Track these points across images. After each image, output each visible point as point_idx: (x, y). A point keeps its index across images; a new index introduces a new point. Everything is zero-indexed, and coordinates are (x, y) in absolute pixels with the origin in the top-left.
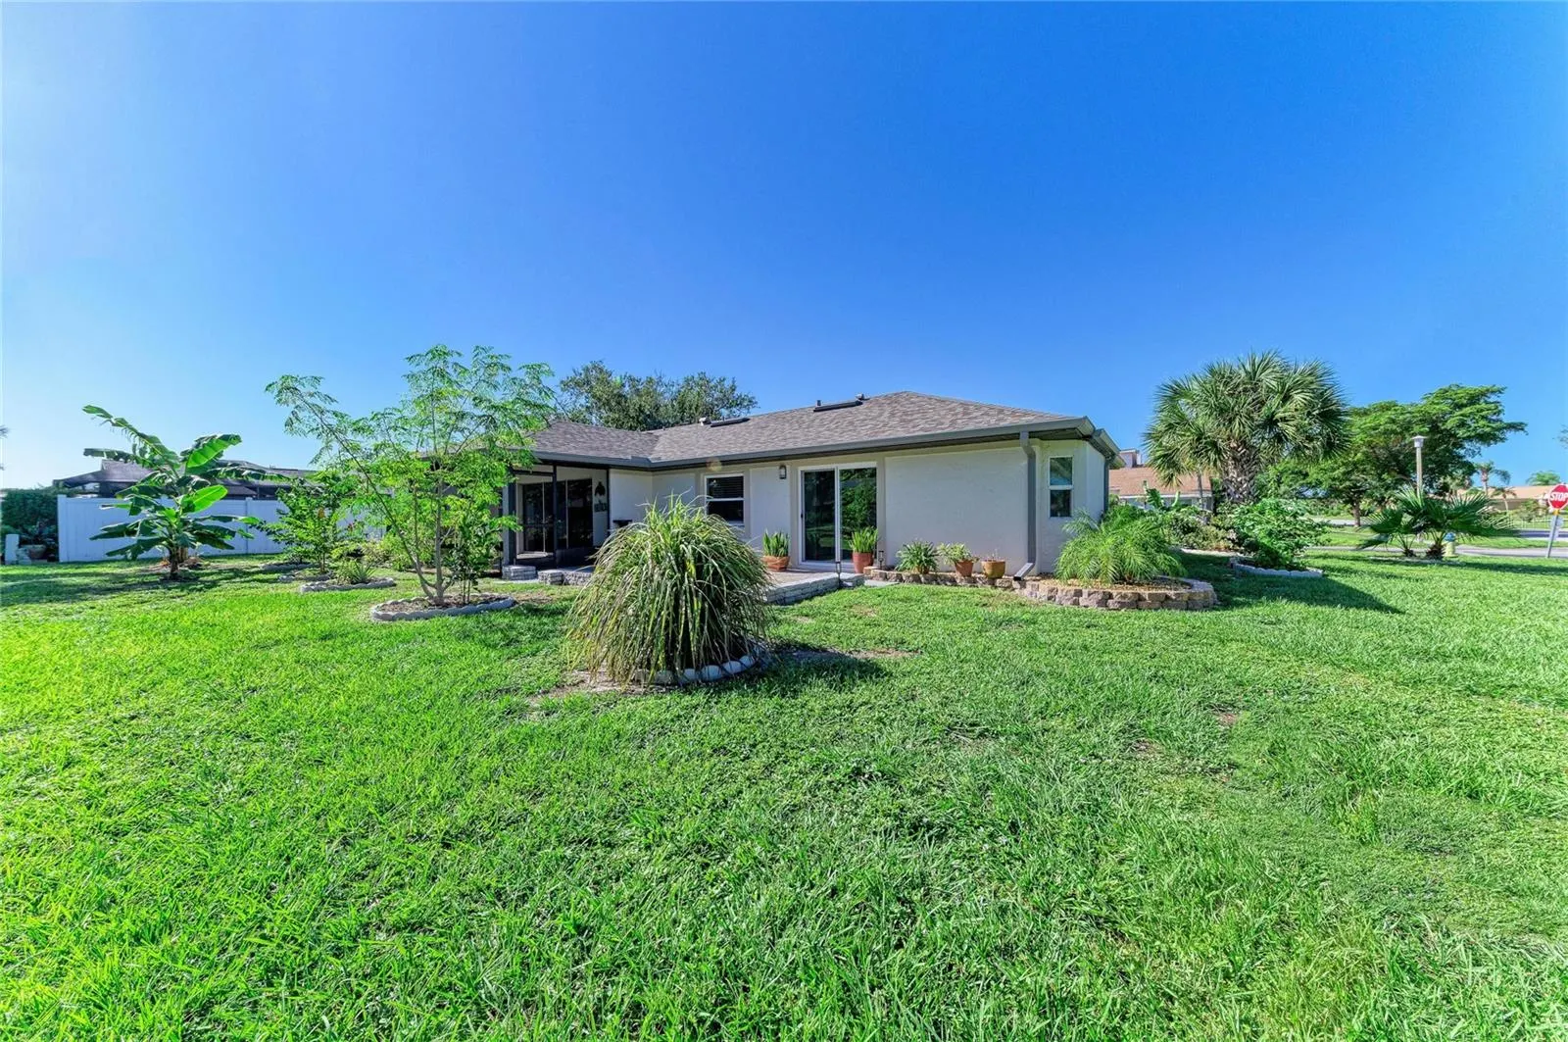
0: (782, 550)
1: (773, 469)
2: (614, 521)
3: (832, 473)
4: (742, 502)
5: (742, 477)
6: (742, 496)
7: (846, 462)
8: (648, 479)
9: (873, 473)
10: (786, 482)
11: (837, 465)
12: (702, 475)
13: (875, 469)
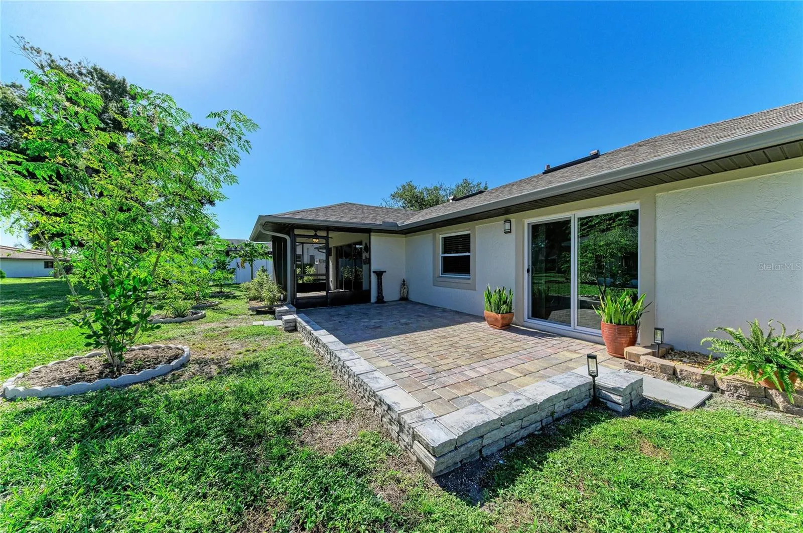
0: (504, 307)
1: (498, 224)
2: (374, 272)
3: (566, 223)
4: (469, 257)
5: (469, 235)
6: (469, 252)
7: (585, 208)
8: (402, 239)
9: (633, 218)
10: (512, 236)
11: (574, 213)
12: (437, 234)
13: (636, 211)
